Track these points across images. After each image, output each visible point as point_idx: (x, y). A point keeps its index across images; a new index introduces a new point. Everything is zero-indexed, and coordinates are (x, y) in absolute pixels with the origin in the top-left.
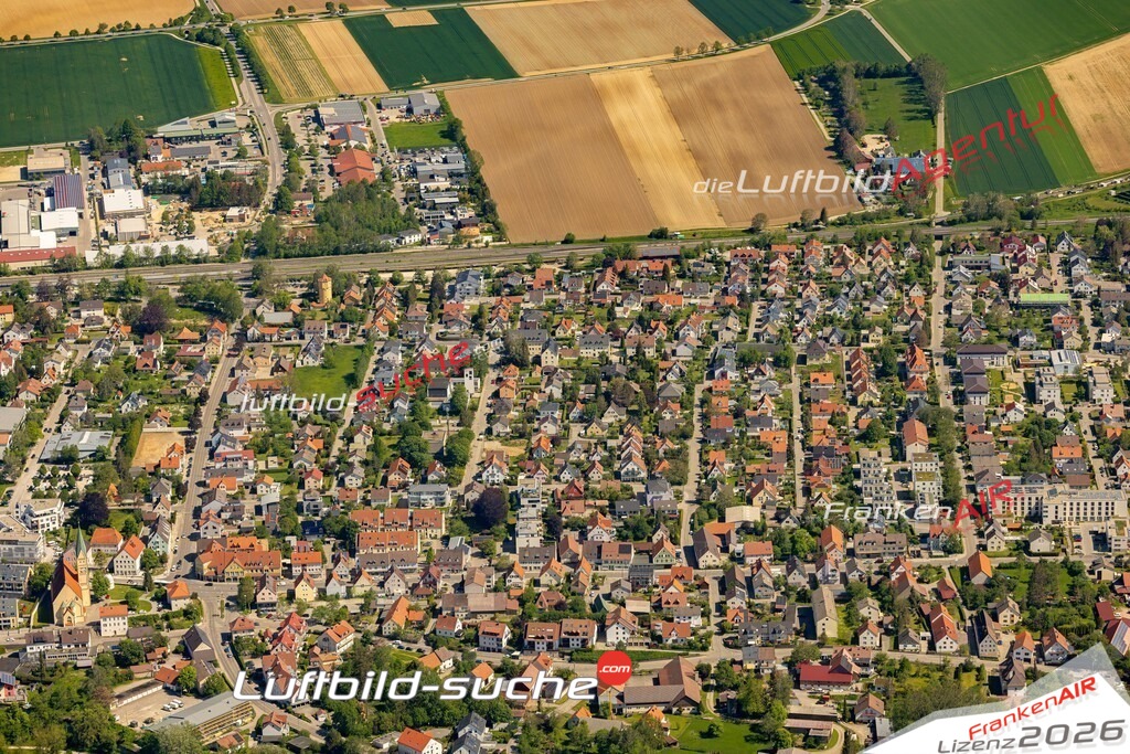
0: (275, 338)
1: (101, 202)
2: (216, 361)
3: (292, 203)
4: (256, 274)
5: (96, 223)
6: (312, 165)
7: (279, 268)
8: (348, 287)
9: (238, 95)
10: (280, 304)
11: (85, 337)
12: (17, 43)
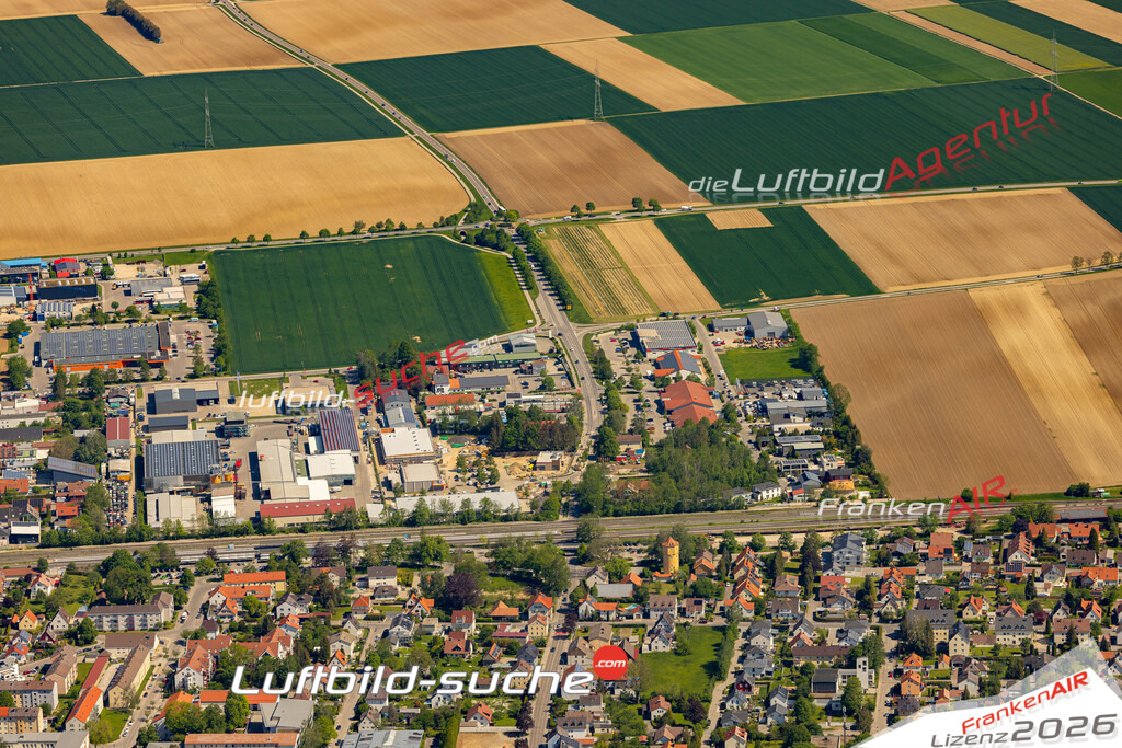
0: (613, 616)
1: (379, 443)
2: (542, 643)
3: (617, 448)
4: (582, 536)
5: (375, 469)
6: (635, 401)
7: (611, 528)
8: (699, 553)
9: (535, 312)
10: (616, 574)
11: (377, 612)
12: (255, 244)
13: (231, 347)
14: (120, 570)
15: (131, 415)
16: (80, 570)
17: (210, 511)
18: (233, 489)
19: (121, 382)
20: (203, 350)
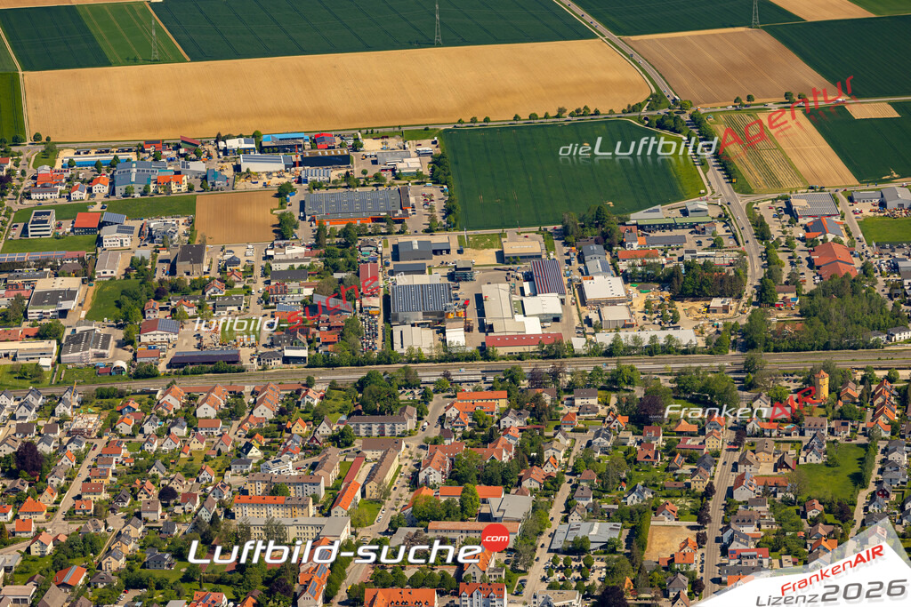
0: (775, 433)
1: (581, 288)
2: (717, 454)
3: (776, 296)
4: (749, 367)
5: (578, 310)
6: (790, 258)
7: (773, 362)
8: (845, 384)
9: (706, 184)
10: (777, 399)
11: (581, 426)
12: (477, 125)
13: (459, 207)
14: (374, 387)
15: (379, 261)
16: (340, 387)
17: (444, 341)
18: (462, 323)
19: (370, 234)
20: (436, 210)
